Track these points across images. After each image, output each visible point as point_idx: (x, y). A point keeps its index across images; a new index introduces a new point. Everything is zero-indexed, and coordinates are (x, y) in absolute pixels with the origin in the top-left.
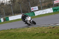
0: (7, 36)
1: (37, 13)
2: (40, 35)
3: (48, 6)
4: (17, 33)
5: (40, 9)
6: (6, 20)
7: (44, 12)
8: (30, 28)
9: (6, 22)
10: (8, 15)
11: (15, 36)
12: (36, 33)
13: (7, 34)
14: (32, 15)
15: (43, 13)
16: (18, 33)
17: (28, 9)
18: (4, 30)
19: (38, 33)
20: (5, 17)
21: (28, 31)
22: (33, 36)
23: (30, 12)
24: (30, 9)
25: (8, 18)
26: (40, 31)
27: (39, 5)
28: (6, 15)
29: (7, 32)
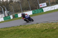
0: (16, 33)
1: (45, 10)
2: (49, 31)
3: (56, 2)
4: (26, 29)
5: (48, 5)
6: (15, 17)
7: (53, 8)
8: (39, 24)
9: (15, 18)
10: (17, 12)
11: (24, 32)
12: (45, 29)
13: (17, 31)
14: (41, 12)
15: (51, 9)
16: (28, 29)
17: (36, 6)
18: (13, 27)
19: (47, 28)
20: (14, 14)
21: (37, 27)
22: (42, 32)
23: (39, 8)
24: (38, 6)
25: (17, 14)
26: (49, 27)
27: (47, 2)
28: (15, 12)
29: (17, 29)
